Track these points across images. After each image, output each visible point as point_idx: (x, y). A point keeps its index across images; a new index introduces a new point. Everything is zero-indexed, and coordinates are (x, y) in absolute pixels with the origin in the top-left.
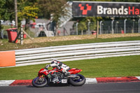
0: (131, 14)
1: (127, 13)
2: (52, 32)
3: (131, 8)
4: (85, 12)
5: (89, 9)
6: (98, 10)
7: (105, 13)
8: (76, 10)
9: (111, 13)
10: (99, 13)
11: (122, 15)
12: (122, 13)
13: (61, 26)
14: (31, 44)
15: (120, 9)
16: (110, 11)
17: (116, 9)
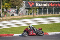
0: (51, 6)
1: (49, 6)
2: (17, 14)
3: (51, 4)
4: (31, 6)
5: (33, 4)
6: (37, 4)
7: (39, 6)
8: (27, 5)
9: (42, 6)
10: (37, 6)
11: (47, 7)
12: (47, 6)
13: (21, 11)
14: (5, 19)
15: (46, 4)
16: (42, 5)
17: (44, 4)
